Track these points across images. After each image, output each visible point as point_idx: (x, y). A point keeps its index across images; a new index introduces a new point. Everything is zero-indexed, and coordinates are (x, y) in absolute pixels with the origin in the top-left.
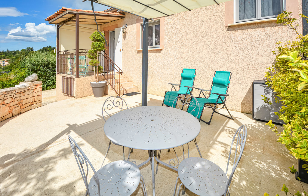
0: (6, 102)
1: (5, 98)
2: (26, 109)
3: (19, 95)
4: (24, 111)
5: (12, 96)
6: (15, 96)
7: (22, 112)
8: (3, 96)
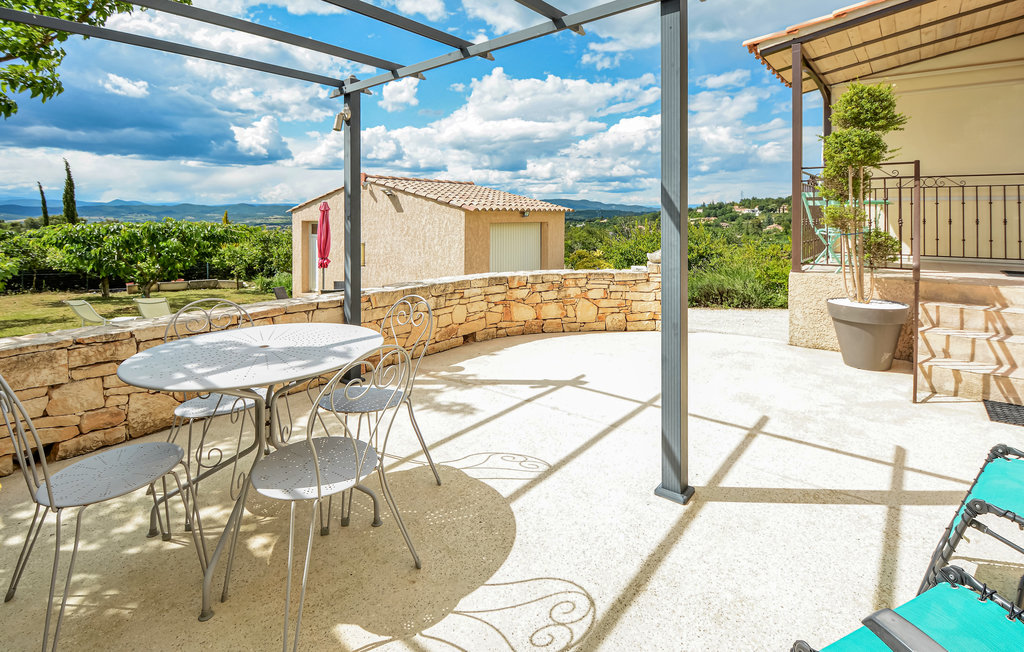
0: (591, 295)
1: (588, 287)
2: (639, 325)
3: (621, 288)
4: (632, 328)
5: (606, 287)
6: (612, 288)
7: (628, 328)
8: (585, 281)
